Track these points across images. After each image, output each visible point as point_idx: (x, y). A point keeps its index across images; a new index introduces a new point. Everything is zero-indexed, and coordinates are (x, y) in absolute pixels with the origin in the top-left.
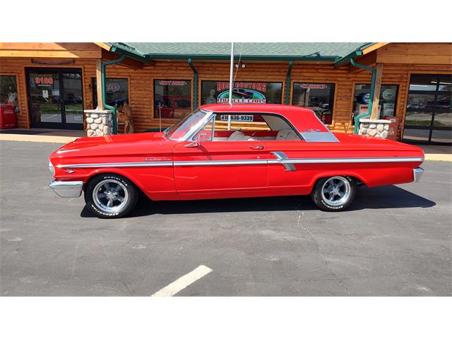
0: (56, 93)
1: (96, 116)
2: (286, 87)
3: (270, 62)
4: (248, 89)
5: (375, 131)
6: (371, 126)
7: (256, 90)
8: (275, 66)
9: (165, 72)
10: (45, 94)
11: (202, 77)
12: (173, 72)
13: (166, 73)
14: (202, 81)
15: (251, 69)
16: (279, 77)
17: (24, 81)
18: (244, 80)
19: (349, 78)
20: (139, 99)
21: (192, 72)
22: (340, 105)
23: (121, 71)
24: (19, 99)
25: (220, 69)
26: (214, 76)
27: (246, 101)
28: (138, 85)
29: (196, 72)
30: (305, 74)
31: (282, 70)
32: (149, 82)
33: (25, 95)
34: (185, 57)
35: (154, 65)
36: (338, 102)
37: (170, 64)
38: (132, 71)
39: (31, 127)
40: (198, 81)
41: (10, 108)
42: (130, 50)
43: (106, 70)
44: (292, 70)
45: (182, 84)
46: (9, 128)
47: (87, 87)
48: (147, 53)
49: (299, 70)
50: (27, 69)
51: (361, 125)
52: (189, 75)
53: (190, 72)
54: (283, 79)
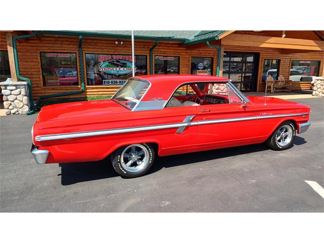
1: (14, 88)
2: (149, 59)
4: (122, 60)
5: (223, 87)
7: (128, 61)
9: (51, 45)
11: (86, 51)
12: (59, 46)
13: (52, 47)
14: (86, 54)
16: (145, 52)
18: (120, 53)
19: (187, 53)
21: (77, 46)
25: (100, 44)
26: (96, 50)
27: (122, 69)
29: (80, 46)
30: (162, 50)
31: (146, 47)
34: (77, 34)
35: (40, 39)
37: (57, 39)
40: (83, 54)
44: (155, 47)
45: (68, 56)
52: (74, 49)
53: (75, 46)
54: (147, 53)
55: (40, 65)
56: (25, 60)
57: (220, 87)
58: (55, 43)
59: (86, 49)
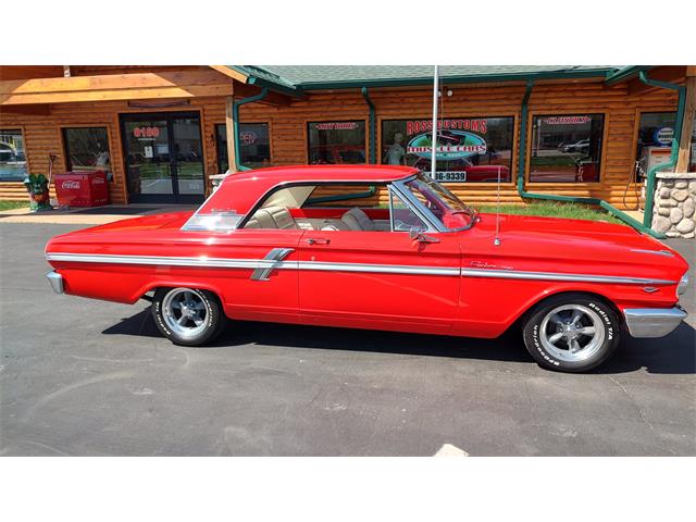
0: (163, 150)
2: (519, 123)
3: (493, 84)
4: (457, 129)
5: (684, 193)
6: (679, 185)
7: (469, 131)
8: (502, 90)
9: (325, 109)
10: (149, 153)
11: (383, 115)
12: (337, 108)
13: (326, 112)
14: (382, 121)
15: (462, 98)
16: (509, 108)
17: (119, 135)
18: (452, 115)
19: (629, 103)
20: (286, 154)
21: (368, 107)
22: (615, 148)
23: (258, 111)
24: (112, 160)
25: (411, 100)
26: (402, 111)
27: (454, 148)
28: (285, 132)
29: (373, 107)
30: (553, 101)
31: (513, 97)
32: (299, 127)
33: (120, 156)
34: (357, 85)
35: (307, 100)
36: (610, 145)
37: (333, 96)
38: (275, 110)
39: (129, 202)
40: (376, 121)
41: (100, 174)
42: (273, 80)
43: (241, 111)
44: (532, 96)
45: (352, 126)
46: (100, 204)
47: (209, 139)
48: (298, 82)
49: (542, 95)
50: (121, 116)
51: (660, 183)
52: (361, 113)
53: (363, 107)
54: (514, 111)
55: (306, 146)
56: (285, 137)
57: (674, 190)
58: (333, 105)
59: (383, 112)
